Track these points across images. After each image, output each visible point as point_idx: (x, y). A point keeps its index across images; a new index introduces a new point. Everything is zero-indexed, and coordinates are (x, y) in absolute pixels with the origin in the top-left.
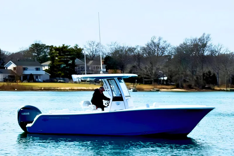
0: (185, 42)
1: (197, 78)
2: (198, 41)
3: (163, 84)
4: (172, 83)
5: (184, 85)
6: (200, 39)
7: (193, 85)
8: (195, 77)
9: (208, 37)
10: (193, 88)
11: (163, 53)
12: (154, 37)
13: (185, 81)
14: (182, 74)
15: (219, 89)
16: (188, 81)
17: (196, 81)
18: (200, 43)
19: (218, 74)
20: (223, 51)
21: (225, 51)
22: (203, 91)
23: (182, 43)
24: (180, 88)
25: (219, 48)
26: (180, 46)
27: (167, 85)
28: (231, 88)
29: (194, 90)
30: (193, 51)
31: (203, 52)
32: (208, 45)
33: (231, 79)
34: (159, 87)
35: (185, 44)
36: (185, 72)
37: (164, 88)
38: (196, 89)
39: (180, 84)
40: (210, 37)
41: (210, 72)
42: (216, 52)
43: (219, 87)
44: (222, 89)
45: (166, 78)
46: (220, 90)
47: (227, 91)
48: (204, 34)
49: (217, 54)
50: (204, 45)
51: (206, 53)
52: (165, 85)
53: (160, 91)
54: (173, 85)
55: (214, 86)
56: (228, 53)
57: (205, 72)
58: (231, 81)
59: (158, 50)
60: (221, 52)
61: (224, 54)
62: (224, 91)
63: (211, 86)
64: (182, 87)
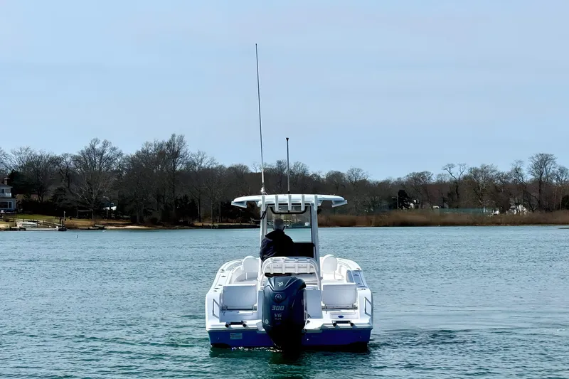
0: (145, 148)
1: (166, 207)
2: (166, 147)
3: (110, 218)
4: (125, 216)
5: (145, 219)
6: (168, 145)
7: (159, 218)
8: (162, 206)
9: (181, 141)
10: (159, 224)
11: (109, 166)
12: (97, 141)
13: (146, 213)
14: (142, 201)
15: (200, 224)
16: (151, 213)
17: (164, 212)
18: (168, 151)
19: (199, 200)
20: (205, 164)
21: (209, 164)
22: (176, 229)
23: (140, 150)
24: (139, 225)
25: (200, 158)
26: (137, 155)
27: (117, 219)
28: (220, 222)
29: (160, 226)
30: (157, 163)
31: (174, 166)
32: (181, 153)
33: (219, 208)
34: (102, 222)
35: (144, 152)
36: (146, 197)
37: (111, 225)
38: (164, 226)
39: (138, 218)
40: (184, 140)
41: (186, 197)
42: (195, 165)
43: (200, 222)
44: (205, 224)
45: (114, 208)
46: (203, 227)
47: (214, 227)
48: (174, 136)
49: (197, 168)
50: (175, 154)
51: (179, 167)
52: (113, 219)
53: (106, 229)
54: (127, 219)
55: (194, 220)
56: (215, 166)
57: (178, 198)
58: (220, 212)
59: (101, 161)
60: (203, 165)
61: (208, 169)
62: (208, 227)
63: (189, 220)
64: (142, 223)
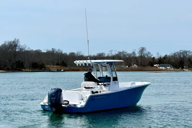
0: (5, 43)
1: (12, 64)
2: (12, 43)
5: (5, 68)
6: (13, 42)
7: (10, 68)
9: (18, 41)
10: (10, 70)
13: (5, 66)
14: (4, 62)
15: (25, 70)
16: (7, 66)
17: (12, 66)
18: (13, 44)
19: (24, 62)
21: (28, 49)
22: (16, 72)
24: (2, 70)
25: (24, 47)
26: (2, 46)
28: (32, 70)
29: (10, 71)
30: (9, 48)
31: (15, 49)
32: (18, 45)
33: (31, 65)
35: (4, 44)
36: (5, 61)
38: (12, 71)
39: (2, 68)
41: (19, 61)
43: (25, 69)
44: (26, 70)
46: (26, 71)
47: (29, 71)
48: (15, 39)
49: (23, 50)
50: (16, 46)
51: (17, 50)
55: (22, 69)
56: (30, 50)
57: (17, 61)
58: (32, 66)
60: (26, 49)
61: (28, 51)
62: (28, 71)
63: (21, 69)
64: (3, 70)
